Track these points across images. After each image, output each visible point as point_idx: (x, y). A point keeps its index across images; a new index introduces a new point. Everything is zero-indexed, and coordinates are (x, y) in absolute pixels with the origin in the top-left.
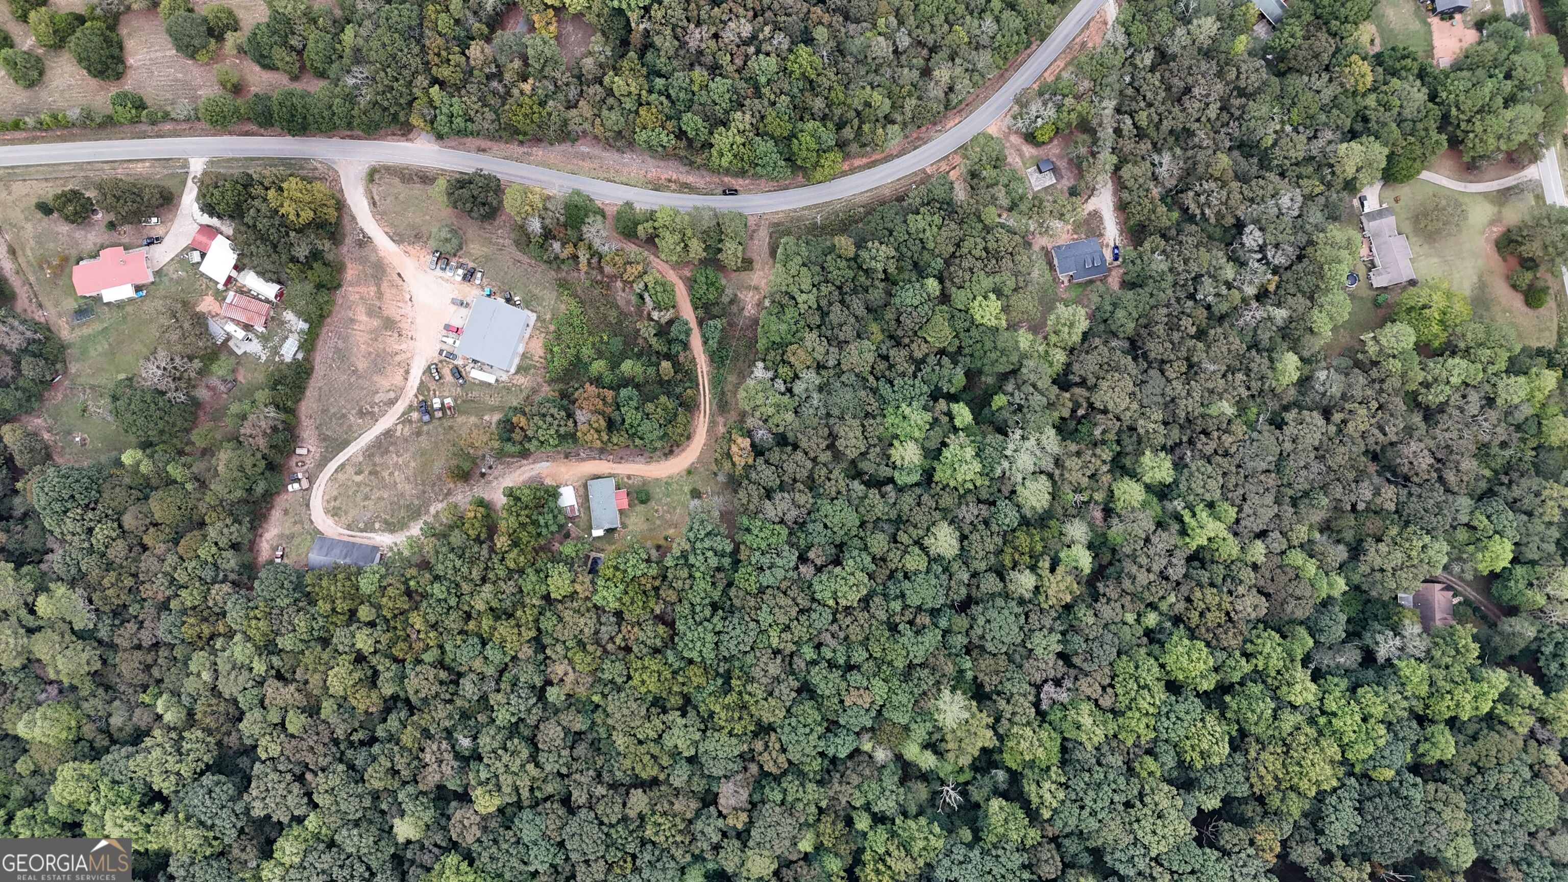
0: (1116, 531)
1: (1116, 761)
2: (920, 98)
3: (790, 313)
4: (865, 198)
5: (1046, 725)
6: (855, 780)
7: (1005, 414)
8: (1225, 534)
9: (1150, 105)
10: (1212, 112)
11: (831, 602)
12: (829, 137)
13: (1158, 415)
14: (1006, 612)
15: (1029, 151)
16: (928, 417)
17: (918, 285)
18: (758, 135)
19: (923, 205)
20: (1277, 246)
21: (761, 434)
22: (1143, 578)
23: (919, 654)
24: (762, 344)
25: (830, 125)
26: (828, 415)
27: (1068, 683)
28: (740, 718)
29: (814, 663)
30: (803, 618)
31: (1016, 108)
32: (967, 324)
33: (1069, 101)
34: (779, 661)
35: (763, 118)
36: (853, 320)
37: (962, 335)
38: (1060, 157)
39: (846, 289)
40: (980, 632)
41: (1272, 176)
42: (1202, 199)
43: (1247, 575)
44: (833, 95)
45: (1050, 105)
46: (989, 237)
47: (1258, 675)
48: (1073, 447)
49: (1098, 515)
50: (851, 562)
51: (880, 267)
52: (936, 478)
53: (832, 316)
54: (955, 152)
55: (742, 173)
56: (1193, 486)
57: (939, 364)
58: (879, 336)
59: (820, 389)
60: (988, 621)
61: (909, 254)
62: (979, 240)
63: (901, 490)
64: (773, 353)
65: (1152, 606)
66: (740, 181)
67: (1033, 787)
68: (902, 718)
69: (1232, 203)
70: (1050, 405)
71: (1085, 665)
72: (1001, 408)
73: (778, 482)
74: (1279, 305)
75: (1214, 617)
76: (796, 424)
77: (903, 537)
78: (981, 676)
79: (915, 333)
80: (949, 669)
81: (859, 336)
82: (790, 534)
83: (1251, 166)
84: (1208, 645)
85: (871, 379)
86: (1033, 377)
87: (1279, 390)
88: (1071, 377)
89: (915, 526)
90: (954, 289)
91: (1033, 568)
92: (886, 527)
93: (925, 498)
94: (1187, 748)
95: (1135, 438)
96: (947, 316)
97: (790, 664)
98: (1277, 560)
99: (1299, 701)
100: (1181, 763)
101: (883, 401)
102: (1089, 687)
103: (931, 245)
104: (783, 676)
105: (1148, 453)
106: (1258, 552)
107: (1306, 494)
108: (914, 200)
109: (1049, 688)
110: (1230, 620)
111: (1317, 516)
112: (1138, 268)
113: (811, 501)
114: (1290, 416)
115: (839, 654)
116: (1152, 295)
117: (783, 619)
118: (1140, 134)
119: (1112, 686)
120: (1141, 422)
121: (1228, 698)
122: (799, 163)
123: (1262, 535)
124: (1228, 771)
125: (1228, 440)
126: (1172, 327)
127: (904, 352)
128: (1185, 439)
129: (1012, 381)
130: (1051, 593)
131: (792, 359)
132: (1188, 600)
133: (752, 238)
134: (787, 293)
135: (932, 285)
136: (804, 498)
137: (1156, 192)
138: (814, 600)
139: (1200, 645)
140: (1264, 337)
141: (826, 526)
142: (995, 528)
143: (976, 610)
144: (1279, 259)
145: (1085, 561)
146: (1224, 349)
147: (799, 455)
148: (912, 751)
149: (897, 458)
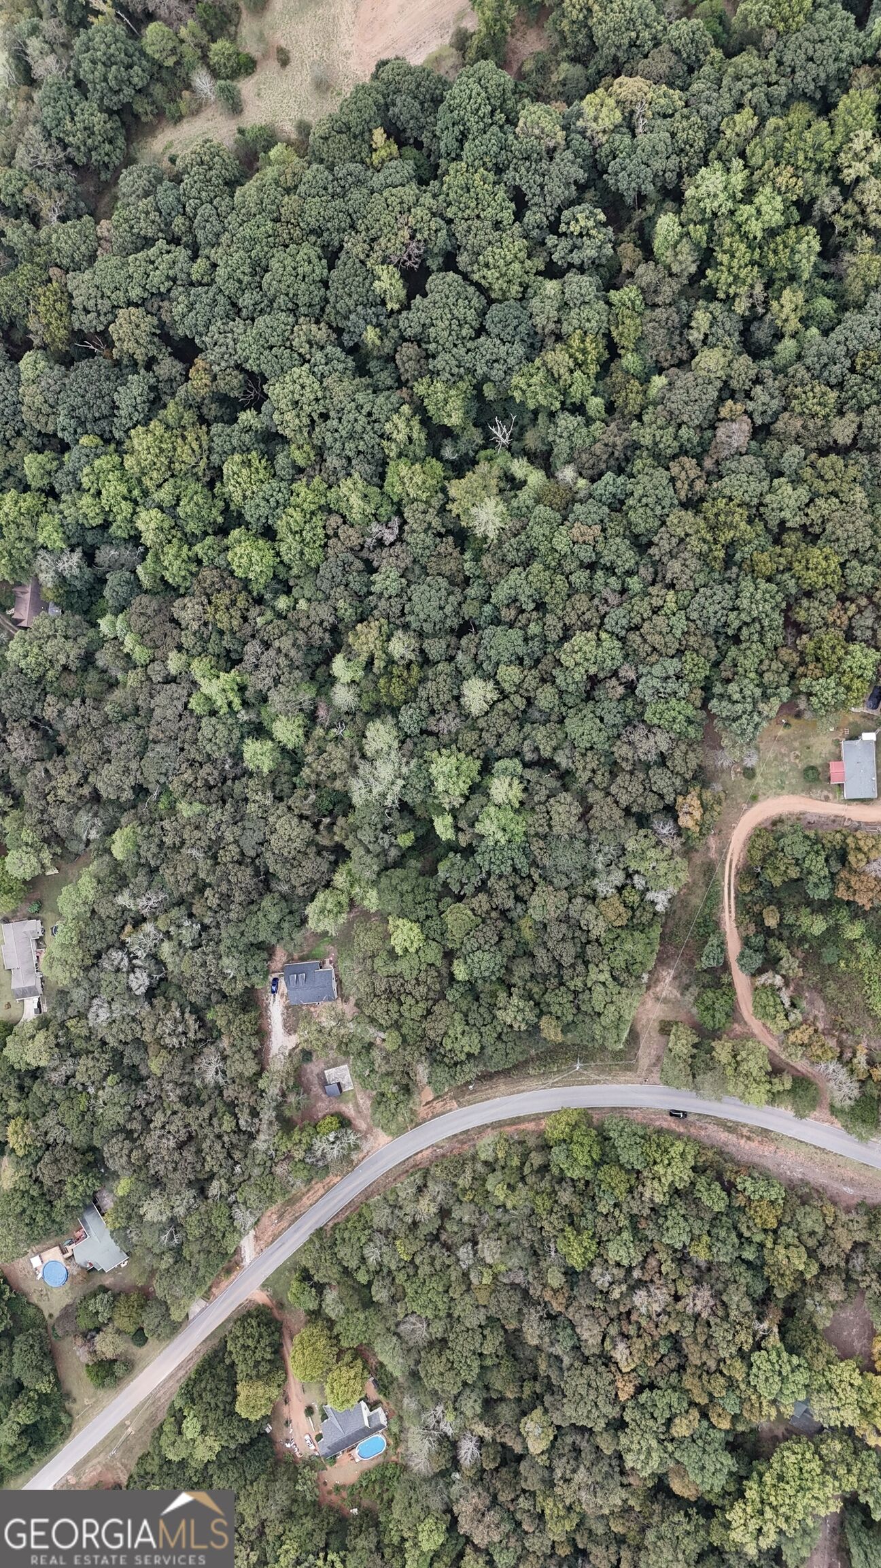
0: (306, 694)
1: (333, 461)
2: (454, 1185)
3: (619, 961)
4: (526, 1084)
5: (396, 499)
6: (598, 448)
7: (401, 824)
8: (202, 681)
9: (219, 1137)
10: (159, 1119)
11: (604, 635)
12: (558, 1156)
13: (251, 808)
14: (422, 616)
15: (349, 1110)
16: (479, 828)
17: (476, 973)
18: (638, 1172)
19: (462, 1063)
20: (118, 970)
21: (665, 829)
22: (285, 643)
23: (516, 576)
24: (656, 932)
25: (555, 1171)
26: (587, 843)
27: (370, 542)
28: (717, 515)
29: (629, 573)
30: (635, 621)
31: (354, 1157)
32: (428, 923)
33: (299, 1154)
34: (669, 575)
35: (630, 1191)
36: (550, 944)
37: (435, 912)
38: (318, 1098)
39: (555, 981)
40: (452, 598)
41: (112, 1042)
42: (180, 1029)
43: (188, 640)
44: (548, 1204)
45: (319, 1153)
46: (395, 1016)
47: (190, 540)
48: (338, 784)
49: (321, 712)
50: (577, 677)
51: (515, 1000)
52: (478, 763)
53: (572, 951)
54: (424, 1120)
55: (660, 1132)
56: (226, 733)
57: (462, 885)
58: (524, 924)
59: (594, 873)
60: (441, 608)
61: (482, 1010)
62: (406, 1014)
63: (518, 754)
64: (644, 919)
65: (279, 615)
66: (665, 1125)
67: (415, 436)
68: (542, 511)
69: (153, 1019)
70: (355, 829)
71: (351, 558)
72: (406, 832)
73: (651, 773)
74: (124, 910)
75: (223, 599)
76: (624, 835)
77: (520, 702)
78: (456, 554)
79: (484, 922)
80: (486, 560)
81: (545, 926)
82: (642, 714)
83: (132, 1056)
84: (232, 573)
85: (536, 877)
86: (368, 859)
87: (135, 823)
88: (332, 858)
89: (506, 713)
90: (438, 964)
91: (391, 661)
92: (537, 715)
93: (492, 742)
94: (262, 471)
95: (278, 788)
96: (448, 935)
97: (656, 573)
98: (159, 654)
99: (154, 512)
100: (272, 458)
101: (526, 852)
102: (351, 536)
103: (458, 1016)
104: (665, 559)
105: (266, 770)
106: (174, 663)
107: (125, 718)
108: (471, 1071)
109: (389, 537)
110: (208, 596)
111: (118, 694)
112: (252, 963)
113: (615, 749)
114: (128, 795)
115: (602, 581)
116: (242, 934)
117: (659, 620)
118: (232, 1106)
119: (327, 536)
120: (268, 802)
121: (220, 520)
122: (594, 1132)
123: (170, 680)
124: (227, 447)
125: (188, 776)
126: (227, 898)
127: (497, 901)
128: (229, 783)
129: (390, 859)
130: (375, 633)
131: (622, 909)
132: (245, 619)
133: (659, 1058)
134: (622, 985)
135: (460, 972)
136: (621, 750)
137: (225, 1042)
138: (623, 640)
139: (239, 573)
140: (142, 879)
141: (602, 720)
142: (424, 705)
143: (454, 622)
144: (117, 956)
145: (339, 665)
146: (179, 869)
147: (624, 800)
148: (535, 478)
149: (517, 787)
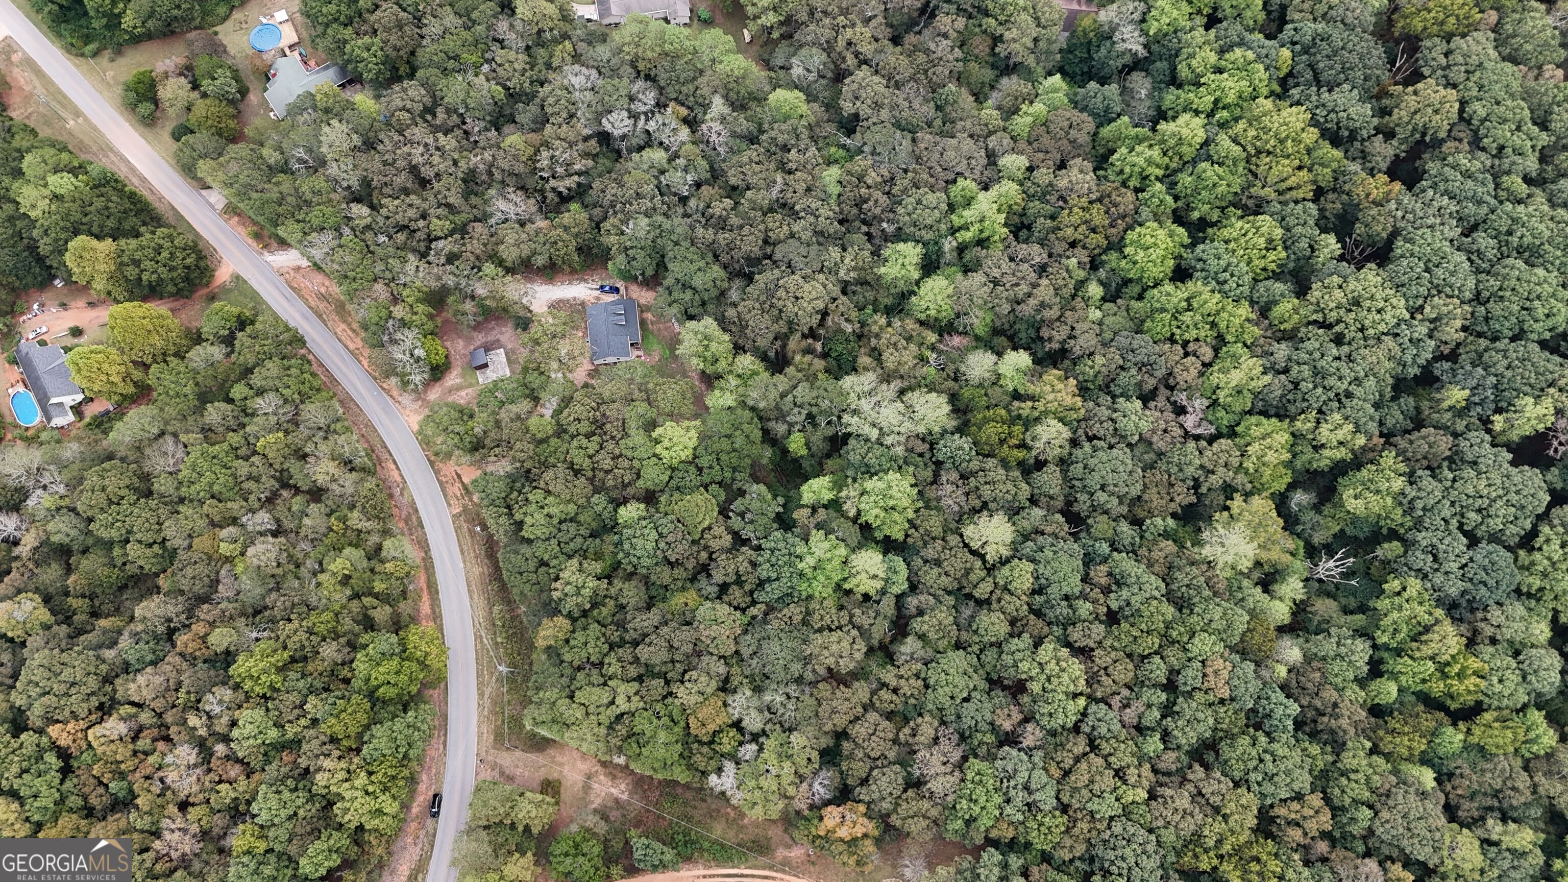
0: (979, 321)
1: (1282, 351)
2: (352, 507)
3: (642, 724)
4: (481, 602)
5: (1239, 429)
6: (1330, 694)
7: (817, 438)
8: (993, 193)
9: (424, 216)
10: (449, 142)
11: (1082, 702)
12: (385, 641)
13: (835, 253)
14: (1092, 462)
15: (453, 378)
16: (817, 536)
17: (627, 532)
18: (358, 751)
19: (511, 515)
20: (632, 99)
21: (821, 788)
22: (1045, 291)
23: (1154, 584)
24: (681, 775)
25: (365, 638)
26: (799, 680)
27: (1181, 398)
28: (1257, 860)
29: (1166, 736)
30: (1106, 748)
31: (394, 380)
32: (692, 469)
33: (399, 311)
34: (1168, 792)
35: (334, 740)
36: (665, 630)
37: (706, 479)
38: (469, 340)
39: (615, 637)
40: (1116, 501)
41: (544, 91)
42: (560, 170)
43: (1043, 175)
44: (322, 629)
45: (399, 336)
46: (572, 429)
47: (1169, 178)
48: (864, 360)
49: (956, 340)
50: (1024, 666)
51: (592, 583)
52: (900, 537)
53: (656, 660)
54: (437, 472)
55: (412, 780)
56: (929, 221)
57: (742, 515)
58: (691, 596)
59: (758, 690)
60: (1103, 488)
61: (579, 540)
62: (575, 443)
63: (913, 587)
64: (697, 758)
65: (1081, 284)
66: (422, 787)
67: (1326, 453)
68: (1241, 620)
69: (572, 137)
70: (812, 378)
71: (1159, 374)
72: (807, 444)
73: (897, 768)
74: (706, 107)
75: (1098, 216)
76: (811, 730)
77: (982, 591)
78: (1173, 507)
79: (694, 542)
80: (1169, 546)
81: (688, 624)
82: (976, 756)
83: (526, 114)
84: (1130, 227)
85: (754, 611)
86: (773, 394)
87: (812, 119)
88: (772, 354)
89: (968, 571)
90: (640, 483)
91: (1029, 423)
92: (967, 612)
93: (930, 553)
94: (1262, 263)
95: (858, 288)
96: (677, 495)
97: (1168, 774)
98: (1022, 145)
99: (1201, 135)
100: (1276, 276)
101: (787, 598)
102: (1188, 371)
103: (571, 509)
104: (1190, 787)
105: (883, 270)
106: (1015, 162)
107: (938, 108)
108: (500, 528)
109: (1190, 421)
110: (1100, 200)
111: (967, 100)
112: (640, 255)
113: (927, 718)
114: (848, 107)
115: (1154, 700)
116: (676, 243)
117: (1108, 780)
118: (462, 230)
119: (1185, 344)
120: (842, 273)
121: (1196, 215)
122: (414, 689)
123: (992, 158)
124: (1291, 221)
125: (872, 177)
126: (722, 224)
127: (722, 558)
128: (865, 229)
129: (771, 424)
130: (1069, 401)
131: (712, 727)
132: (1073, 245)
133: (510, 779)
134: (610, 727)
135: (630, 512)
136: (927, 727)
137: (542, 223)
138: (1076, 729)
139: (1131, 236)
140: (744, 125)
141: (966, 700)
142: (975, 465)
143: (1083, 504)
144: (650, 97)
145: (1021, 359)
146: (757, 168)
147: (860, 731)
148: (1281, 612)
149: (871, 586)
